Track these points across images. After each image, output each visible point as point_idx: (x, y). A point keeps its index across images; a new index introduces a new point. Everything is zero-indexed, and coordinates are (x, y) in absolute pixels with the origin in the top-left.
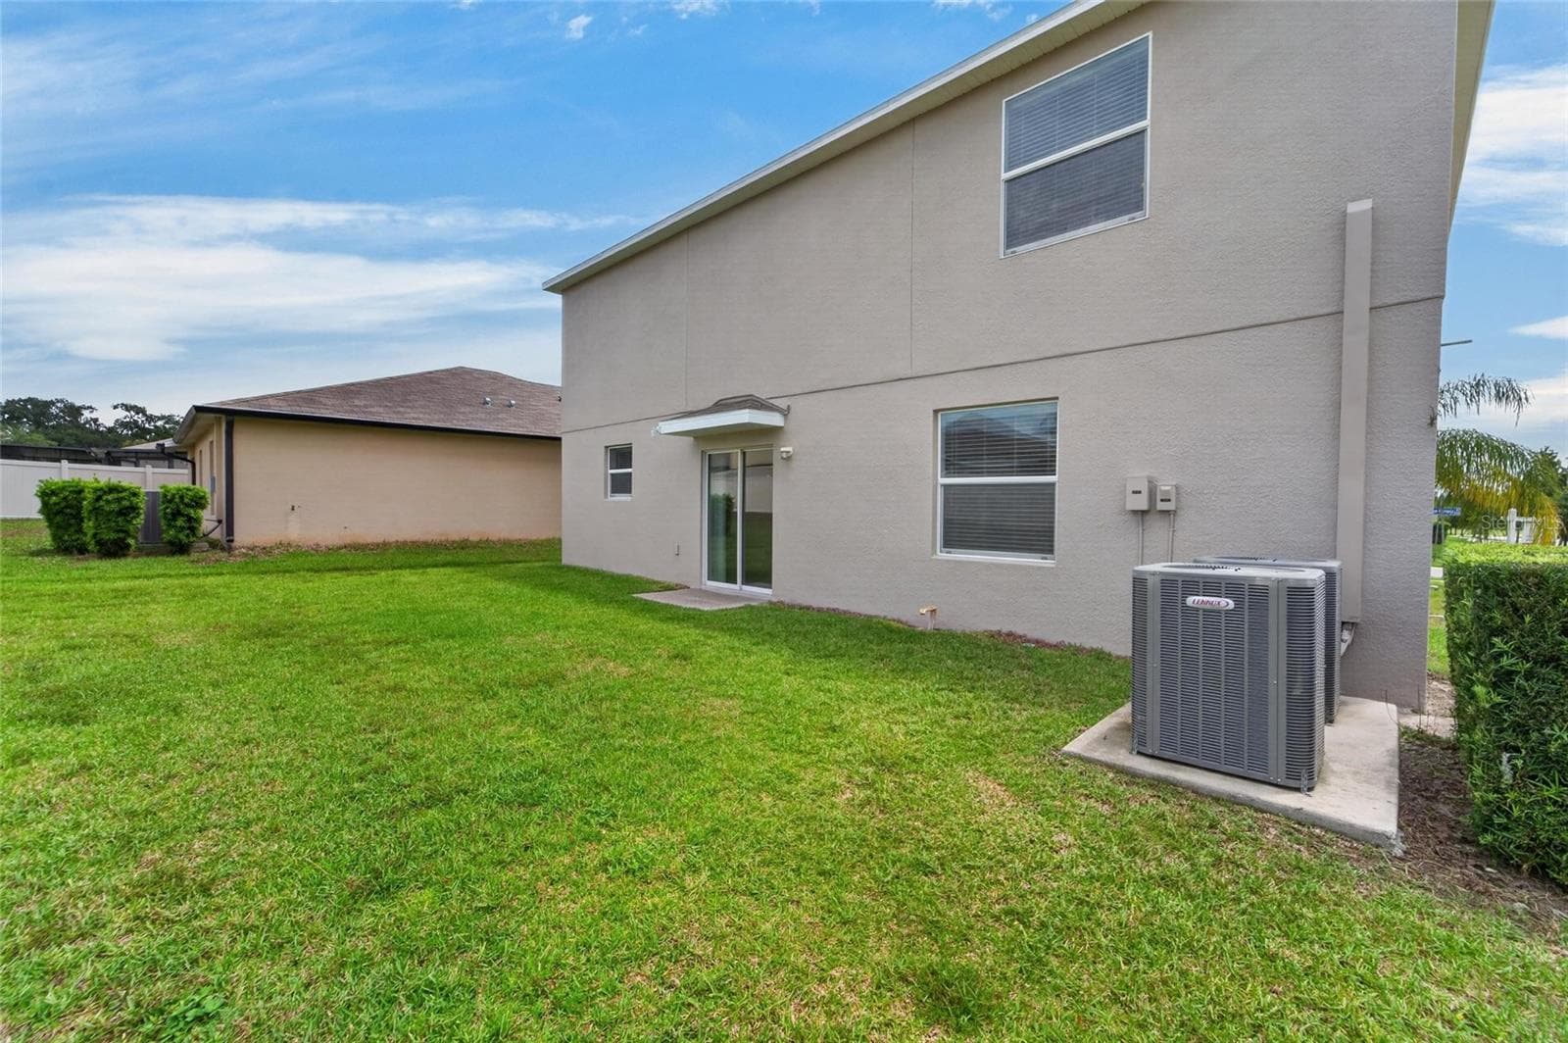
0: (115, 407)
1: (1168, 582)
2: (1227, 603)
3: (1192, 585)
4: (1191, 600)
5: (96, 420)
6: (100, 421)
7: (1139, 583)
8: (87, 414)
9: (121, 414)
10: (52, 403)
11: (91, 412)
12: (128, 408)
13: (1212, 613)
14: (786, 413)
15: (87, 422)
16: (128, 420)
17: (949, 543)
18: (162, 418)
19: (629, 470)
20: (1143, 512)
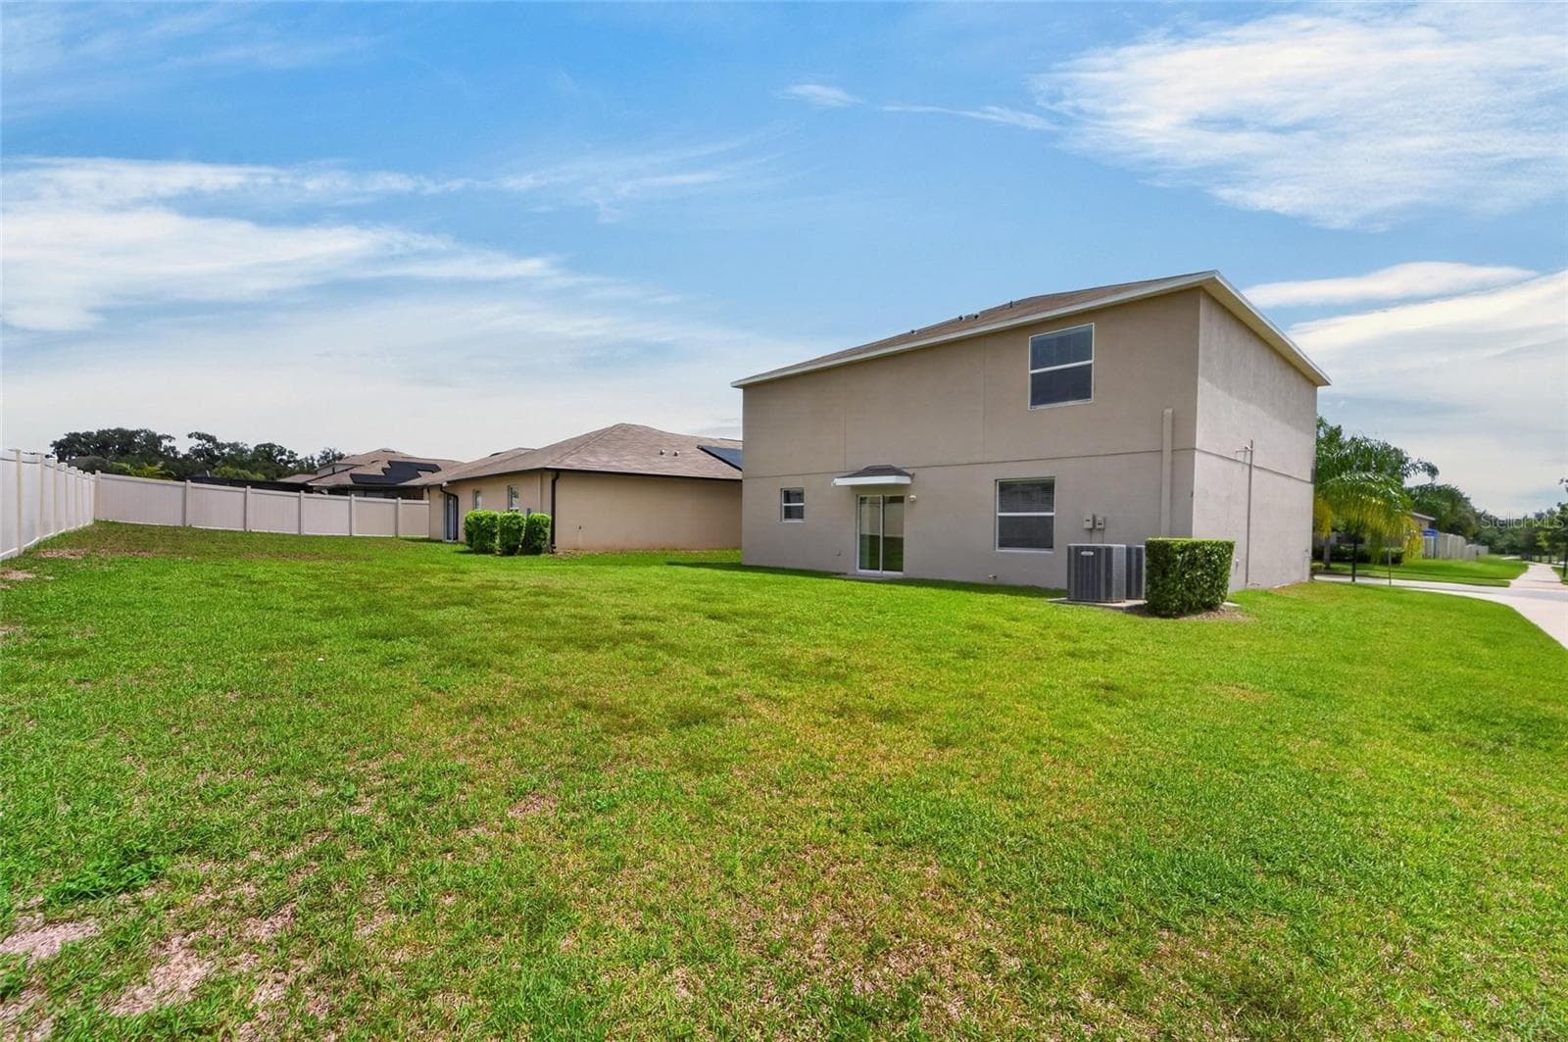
0: (190, 436)
1: (1077, 548)
2: (1092, 553)
3: (1082, 549)
4: (1083, 553)
5: (173, 448)
6: (177, 449)
7: (1069, 548)
8: (165, 443)
9: (194, 442)
10: (137, 433)
11: (170, 441)
12: (200, 436)
13: (1087, 557)
14: (912, 476)
15: (166, 449)
16: (200, 447)
17: (1001, 545)
18: (229, 445)
19: (802, 504)
20: (1090, 529)
